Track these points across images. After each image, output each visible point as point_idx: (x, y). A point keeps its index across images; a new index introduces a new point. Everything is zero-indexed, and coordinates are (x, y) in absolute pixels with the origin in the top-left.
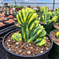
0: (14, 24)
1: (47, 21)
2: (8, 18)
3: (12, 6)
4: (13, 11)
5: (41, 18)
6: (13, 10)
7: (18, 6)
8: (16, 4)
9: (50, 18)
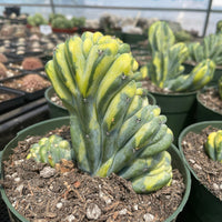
0: (43, 96)
1: (173, 82)
2: (21, 68)
3: (38, 20)
4: (43, 40)
5: (149, 67)
6: (41, 35)
7: (62, 17)
8: (54, 11)
9: (182, 68)
